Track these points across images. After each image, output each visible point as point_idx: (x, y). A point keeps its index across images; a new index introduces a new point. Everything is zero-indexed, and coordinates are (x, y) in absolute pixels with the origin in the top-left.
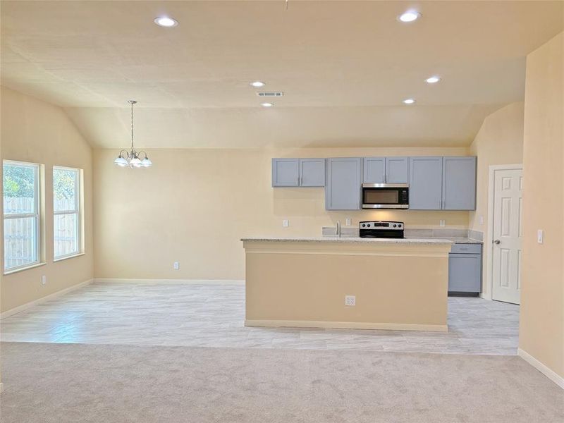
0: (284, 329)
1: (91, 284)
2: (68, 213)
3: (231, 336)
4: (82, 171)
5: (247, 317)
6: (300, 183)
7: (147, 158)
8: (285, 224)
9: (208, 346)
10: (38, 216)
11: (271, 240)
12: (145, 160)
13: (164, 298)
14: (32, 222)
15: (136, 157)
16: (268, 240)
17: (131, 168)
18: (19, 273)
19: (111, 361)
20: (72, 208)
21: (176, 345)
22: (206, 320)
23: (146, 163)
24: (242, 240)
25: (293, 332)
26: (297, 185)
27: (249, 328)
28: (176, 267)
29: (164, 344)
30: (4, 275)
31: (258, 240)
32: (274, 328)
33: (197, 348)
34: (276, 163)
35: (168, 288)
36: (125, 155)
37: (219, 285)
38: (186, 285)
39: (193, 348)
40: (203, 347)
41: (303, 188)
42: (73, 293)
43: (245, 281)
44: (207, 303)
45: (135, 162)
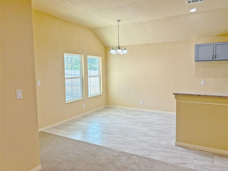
0: (202, 152)
1: (106, 108)
2: (95, 76)
3: (166, 152)
4: (101, 57)
5: (177, 140)
6: (214, 58)
7: (125, 49)
8: (202, 83)
9: (151, 157)
10: (81, 78)
11: (194, 95)
12: (124, 50)
13: (134, 119)
14: (79, 81)
15: (120, 49)
16: (192, 95)
17: (118, 54)
18: (72, 103)
19: (97, 158)
20: (97, 74)
21: (132, 153)
22: (153, 137)
23: (125, 52)
24: (174, 94)
25: (209, 157)
26: (211, 59)
27: (178, 147)
28: (141, 103)
29: (126, 151)
30: (66, 104)
31: (184, 94)
32: (195, 150)
33: (144, 158)
34: (198, 47)
35: (137, 113)
36: (116, 49)
37: (163, 114)
38: (146, 112)
39: (142, 157)
40: (148, 158)
41: (216, 61)
42: (97, 111)
43: (176, 113)
44: (155, 124)
45: (119, 51)
